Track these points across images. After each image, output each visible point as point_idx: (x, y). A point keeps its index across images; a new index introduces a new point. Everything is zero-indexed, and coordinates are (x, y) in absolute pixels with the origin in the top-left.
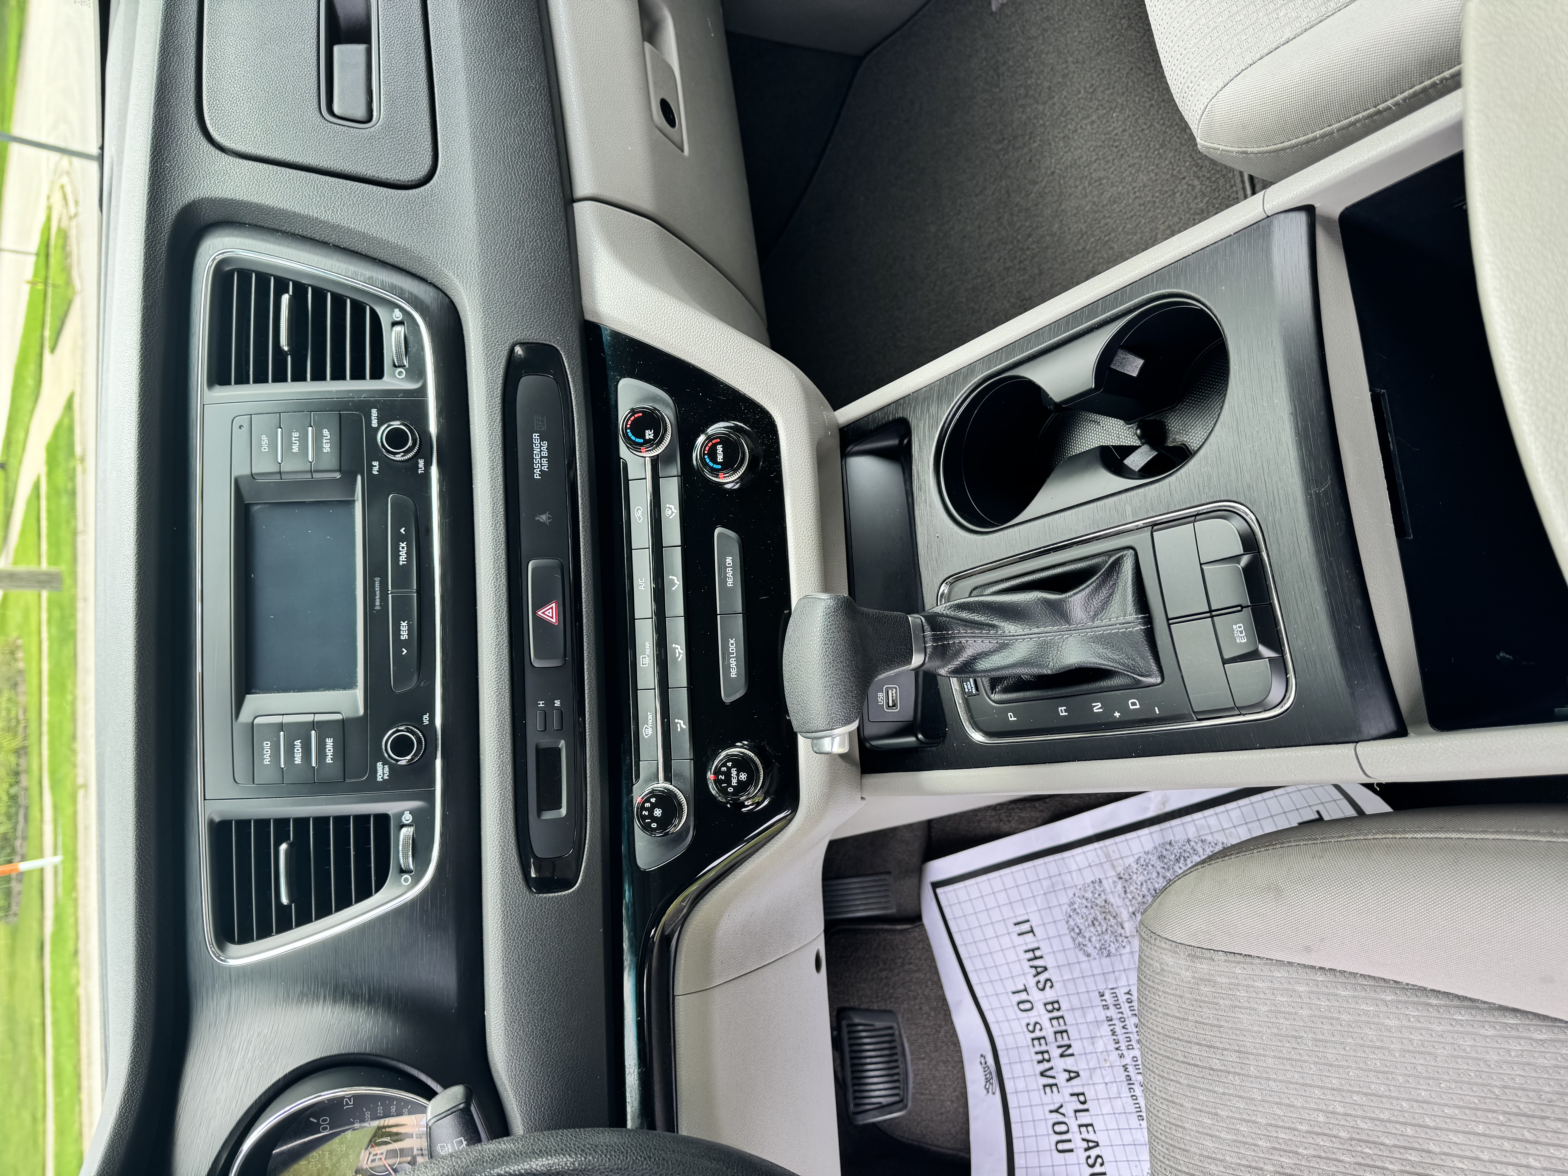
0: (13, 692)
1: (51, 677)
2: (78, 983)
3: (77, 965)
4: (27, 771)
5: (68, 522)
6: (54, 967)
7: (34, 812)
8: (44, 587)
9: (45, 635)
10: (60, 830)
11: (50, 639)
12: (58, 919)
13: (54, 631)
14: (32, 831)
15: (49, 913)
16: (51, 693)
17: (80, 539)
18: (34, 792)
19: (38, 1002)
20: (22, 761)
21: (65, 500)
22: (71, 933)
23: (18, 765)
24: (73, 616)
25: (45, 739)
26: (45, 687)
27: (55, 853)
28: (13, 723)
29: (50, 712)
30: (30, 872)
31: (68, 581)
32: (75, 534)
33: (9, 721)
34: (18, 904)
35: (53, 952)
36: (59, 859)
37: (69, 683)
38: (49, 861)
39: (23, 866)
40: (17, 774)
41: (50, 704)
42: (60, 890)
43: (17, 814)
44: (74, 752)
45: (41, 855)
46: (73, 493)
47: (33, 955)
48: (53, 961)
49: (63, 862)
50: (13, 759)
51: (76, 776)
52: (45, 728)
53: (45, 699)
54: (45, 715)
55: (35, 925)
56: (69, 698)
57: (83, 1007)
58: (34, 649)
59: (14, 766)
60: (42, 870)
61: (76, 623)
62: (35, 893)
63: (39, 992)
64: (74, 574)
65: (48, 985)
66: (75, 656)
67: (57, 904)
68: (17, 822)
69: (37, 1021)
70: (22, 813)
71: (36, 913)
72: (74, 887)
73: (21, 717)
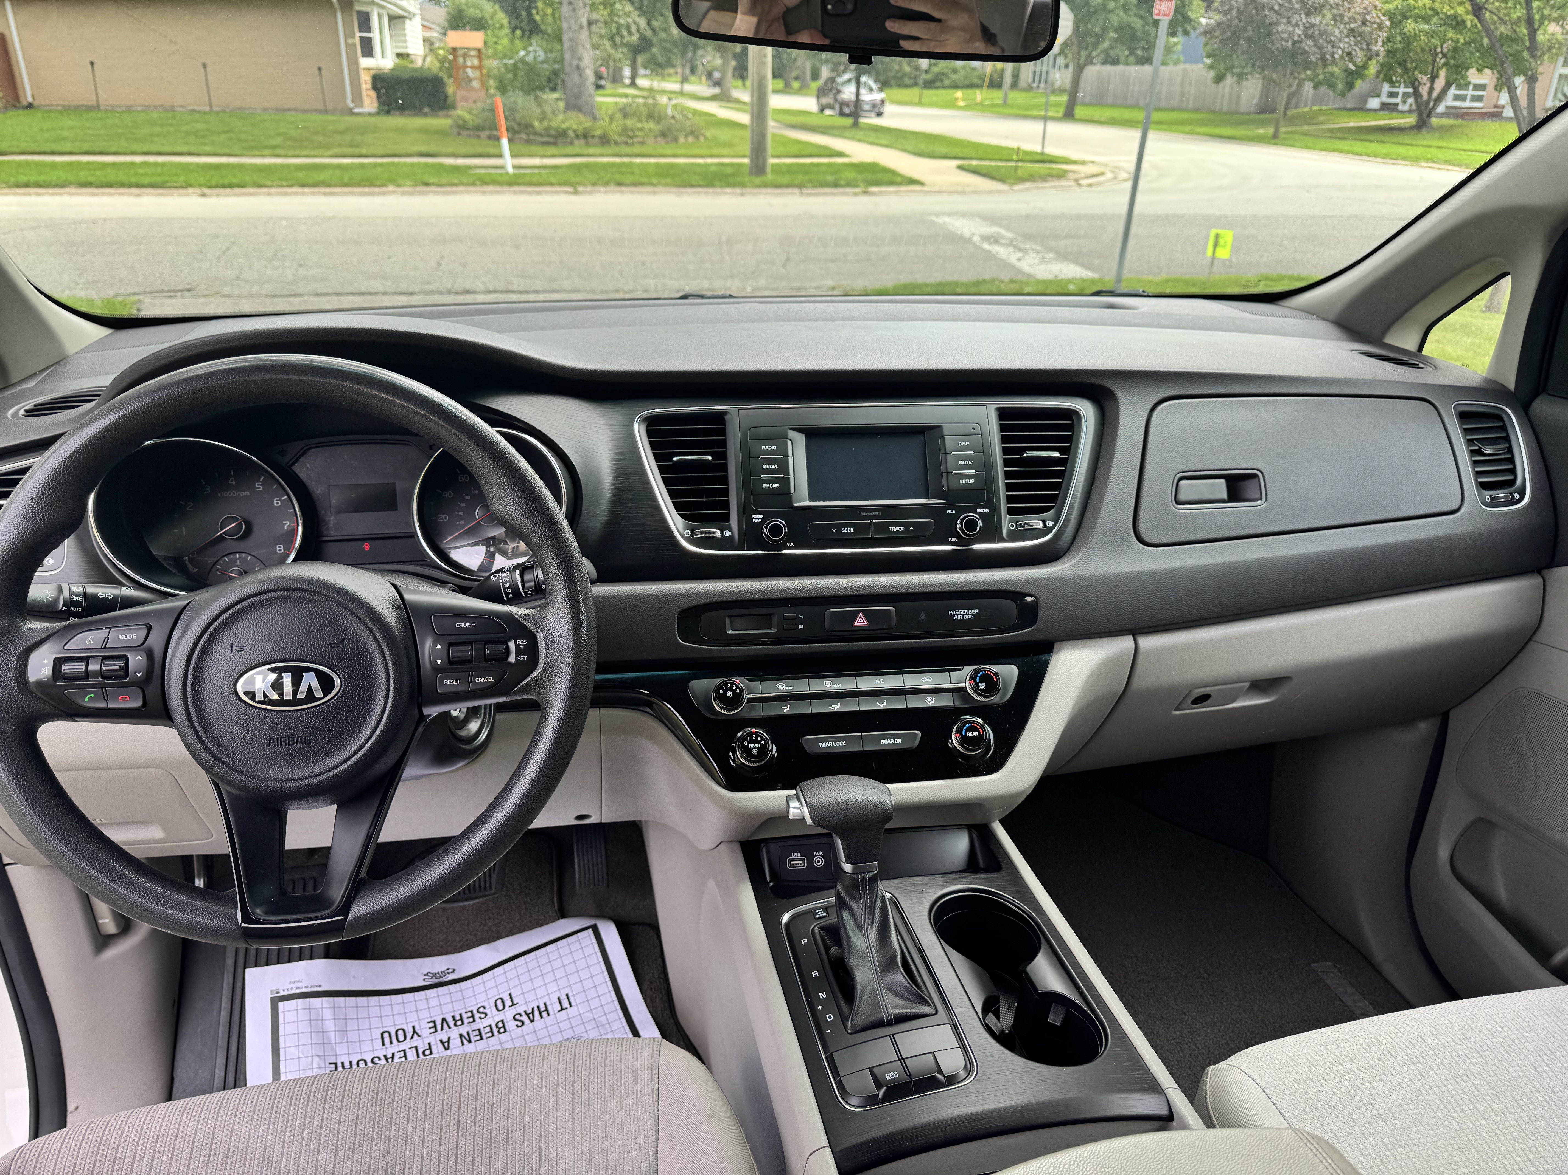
0: (657, 133)
1: (672, 166)
2: (399, 186)
3: (415, 186)
4: (587, 144)
5: (810, 181)
6: (412, 165)
7: (551, 150)
8: (752, 160)
9: (709, 161)
10: (536, 171)
11: (706, 165)
12: (456, 169)
13: (713, 168)
14: (534, 148)
15: (461, 162)
16: (658, 165)
17: (796, 191)
18: (569, 150)
19: (381, 152)
20: (596, 140)
21: (830, 178)
22: (444, 181)
23: (593, 137)
24: (728, 185)
25: (617, 160)
26: (663, 160)
27: (514, 167)
28: (631, 134)
29: (641, 164)
30: (499, 146)
31: (758, 180)
32: (800, 186)
33: (632, 130)
34: (469, 136)
35: (427, 165)
36: (510, 170)
37: (669, 180)
38: (509, 162)
39: (505, 142)
40: (585, 136)
41: (648, 164)
42: (483, 171)
43: (549, 136)
44: (607, 184)
45: (513, 156)
46: (836, 185)
47: (424, 148)
48: (419, 164)
49: (507, 174)
50: (598, 133)
51: (585, 185)
52: (626, 160)
53: (652, 160)
54: (638, 160)
55: (450, 150)
56: (655, 181)
57: (377, 190)
58: (697, 151)
59: (592, 133)
60: (500, 156)
61: (721, 187)
62: (479, 150)
63: (389, 152)
64: (765, 185)
65: (396, 160)
66: (692, 186)
67: (469, 167)
68: (541, 136)
69: (364, 151)
70: (551, 140)
71: (461, 150)
72: (485, 183)
73: (635, 140)
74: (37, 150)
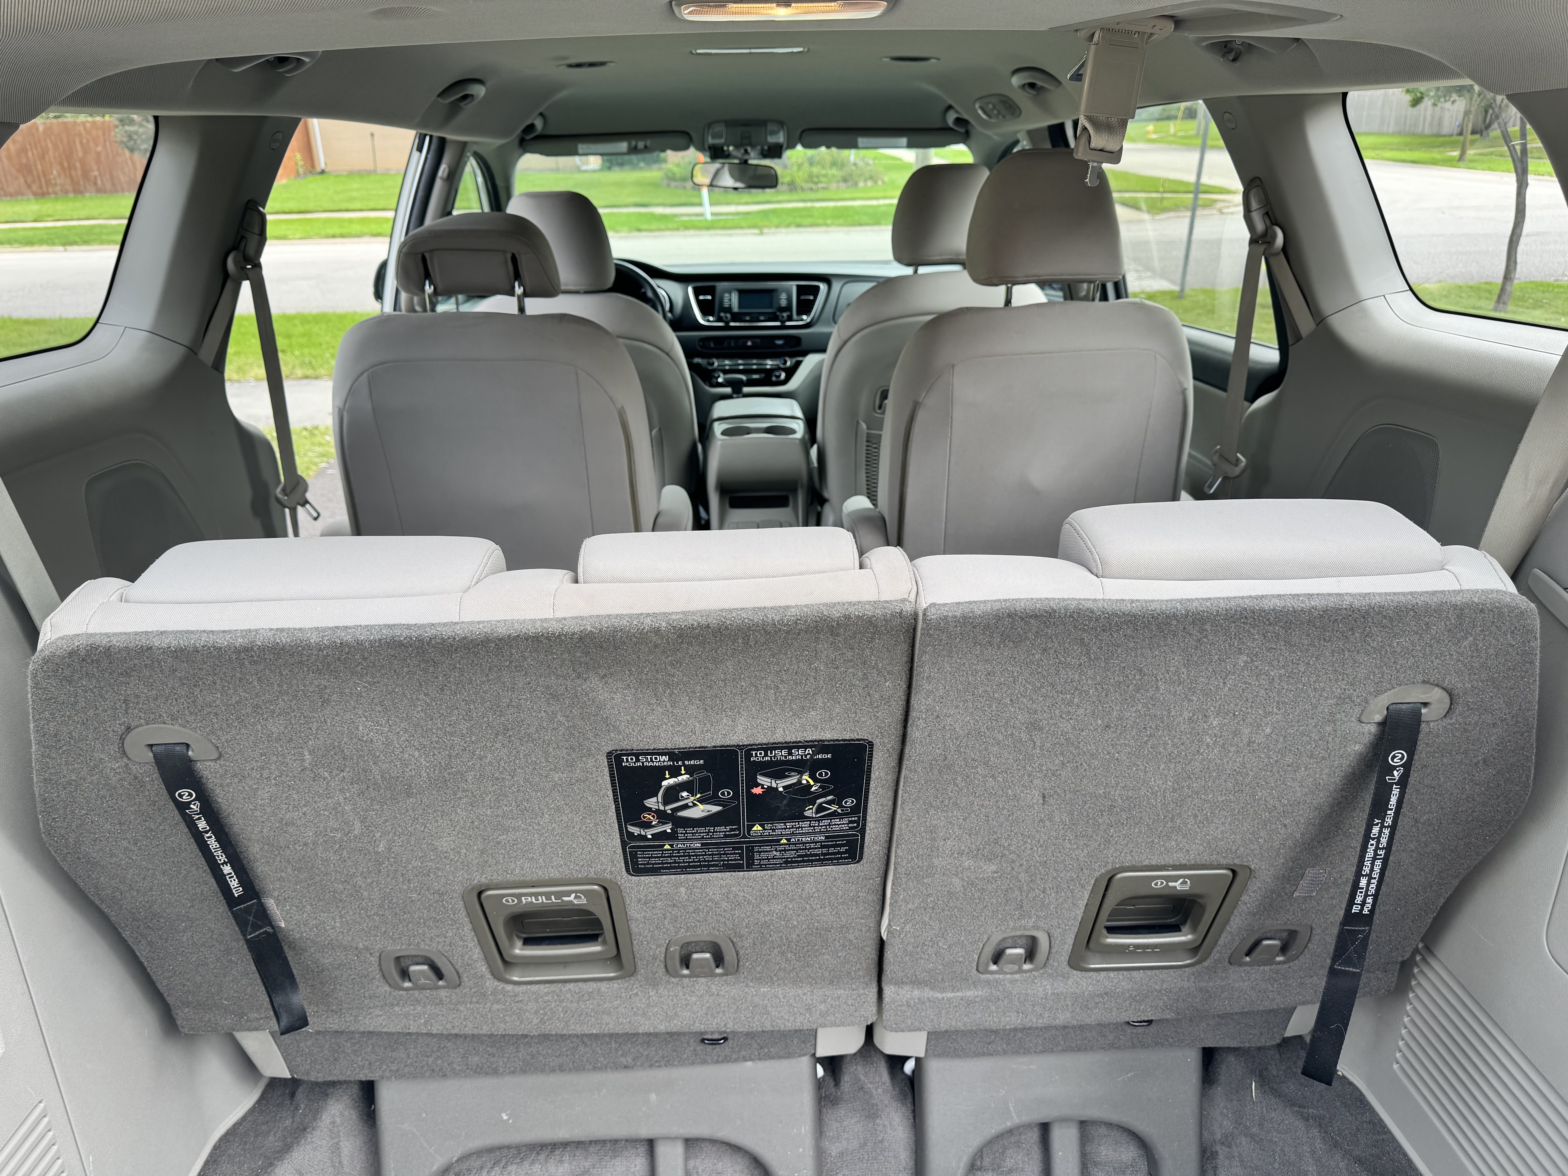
0: (840, 178)
1: (847, 208)
2: (617, 232)
3: (631, 231)
4: (775, 193)
6: (628, 214)
7: (746, 198)
9: (882, 202)
10: (730, 217)
12: (664, 217)
13: (882, 209)
14: (731, 197)
15: (668, 210)
18: (761, 198)
20: (785, 187)
22: (653, 227)
25: (801, 205)
26: (840, 204)
27: (712, 214)
28: (815, 179)
29: (821, 208)
30: (701, 198)
33: (817, 177)
34: (675, 187)
35: (640, 214)
36: (709, 217)
37: (841, 222)
38: (708, 210)
39: (705, 192)
41: (827, 208)
44: (788, 226)
45: (712, 204)
47: (639, 200)
48: (634, 213)
49: (706, 220)
50: (787, 180)
51: (769, 227)
52: (809, 205)
54: (818, 205)
55: (660, 200)
56: (830, 222)
58: (873, 194)
61: (886, 224)
62: (684, 200)
66: (860, 225)
67: (675, 216)
71: (669, 201)
72: (687, 228)
73: (820, 186)
74: (336, 208)
